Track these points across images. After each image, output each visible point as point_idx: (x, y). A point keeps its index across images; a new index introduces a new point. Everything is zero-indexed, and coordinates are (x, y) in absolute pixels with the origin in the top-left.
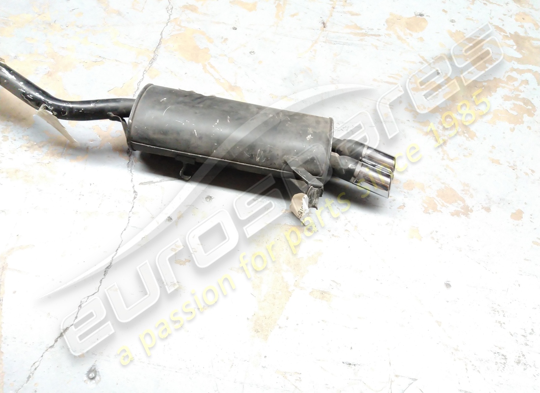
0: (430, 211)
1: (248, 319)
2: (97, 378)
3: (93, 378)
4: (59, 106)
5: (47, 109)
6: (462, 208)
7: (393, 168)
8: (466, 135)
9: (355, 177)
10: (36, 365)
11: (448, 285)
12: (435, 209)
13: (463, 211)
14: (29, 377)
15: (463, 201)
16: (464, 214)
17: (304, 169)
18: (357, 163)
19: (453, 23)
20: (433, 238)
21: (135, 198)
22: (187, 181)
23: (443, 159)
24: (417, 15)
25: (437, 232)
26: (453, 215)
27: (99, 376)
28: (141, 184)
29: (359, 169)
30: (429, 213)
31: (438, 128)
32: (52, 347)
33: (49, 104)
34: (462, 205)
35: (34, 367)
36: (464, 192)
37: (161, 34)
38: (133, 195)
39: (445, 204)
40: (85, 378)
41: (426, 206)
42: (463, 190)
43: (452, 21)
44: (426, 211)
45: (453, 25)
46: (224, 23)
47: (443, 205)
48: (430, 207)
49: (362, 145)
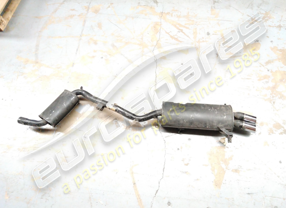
0: (271, 134)
1: (212, 182)
2: (171, 205)
3: (170, 205)
4: (140, 119)
5: (136, 120)
6: (283, 131)
7: (255, 121)
8: (282, 98)
9: (243, 128)
10: (152, 202)
11: (280, 162)
12: (273, 133)
13: (284, 132)
14: (151, 206)
15: (283, 127)
16: (284, 133)
17: (225, 129)
18: (243, 122)
19: (272, 43)
20: (273, 145)
21: (165, 143)
22: (180, 134)
23: (274, 111)
24: (256, 41)
25: (274, 142)
26: (280, 134)
27: (171, 204)
28: (166, 137)
29: (244, 124)
30: (271, 135)
31: (271, 97)
32: (155, 196)
33: (136, 119)
34: (283, 129)
35: (152, 203)
36: (283, 124)
37: (156, 73)
38: (164, 142)
39: (277, 130)
40: (168, 205)
41: (269, 132)
42: (283, 123)
43: (272, 42)
44: (269, 134)
45: (272, 44)
46: (177, 62)
47: (276, 131)
48: (271, 132)
49: (244, 114)
